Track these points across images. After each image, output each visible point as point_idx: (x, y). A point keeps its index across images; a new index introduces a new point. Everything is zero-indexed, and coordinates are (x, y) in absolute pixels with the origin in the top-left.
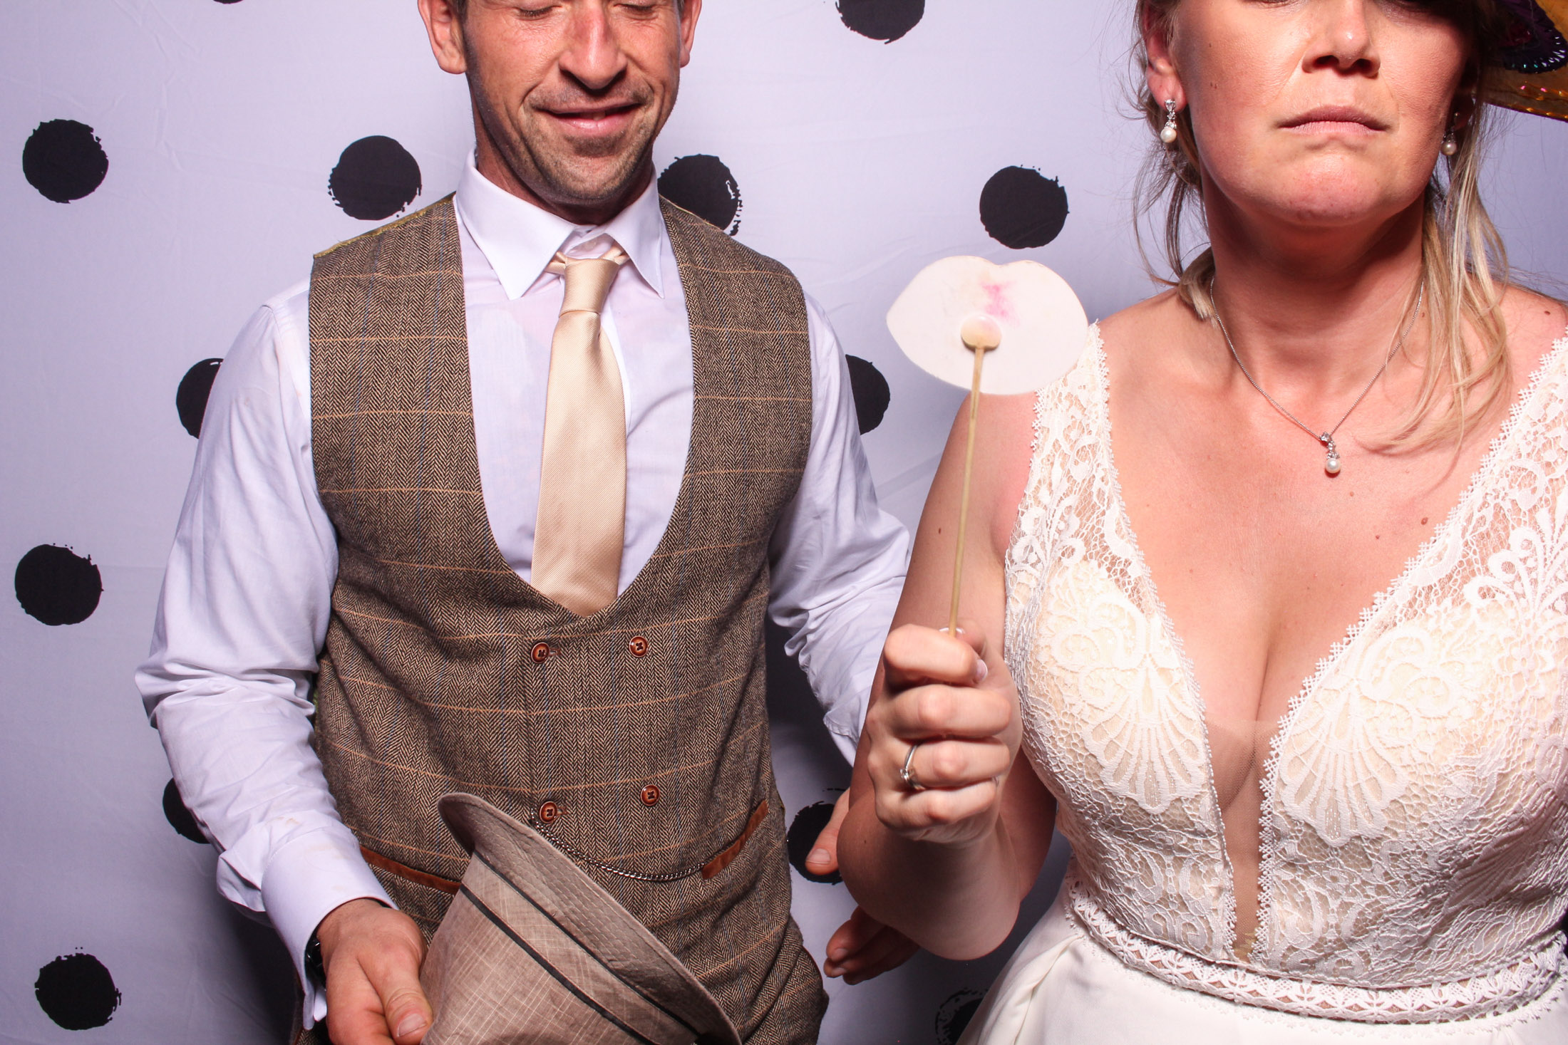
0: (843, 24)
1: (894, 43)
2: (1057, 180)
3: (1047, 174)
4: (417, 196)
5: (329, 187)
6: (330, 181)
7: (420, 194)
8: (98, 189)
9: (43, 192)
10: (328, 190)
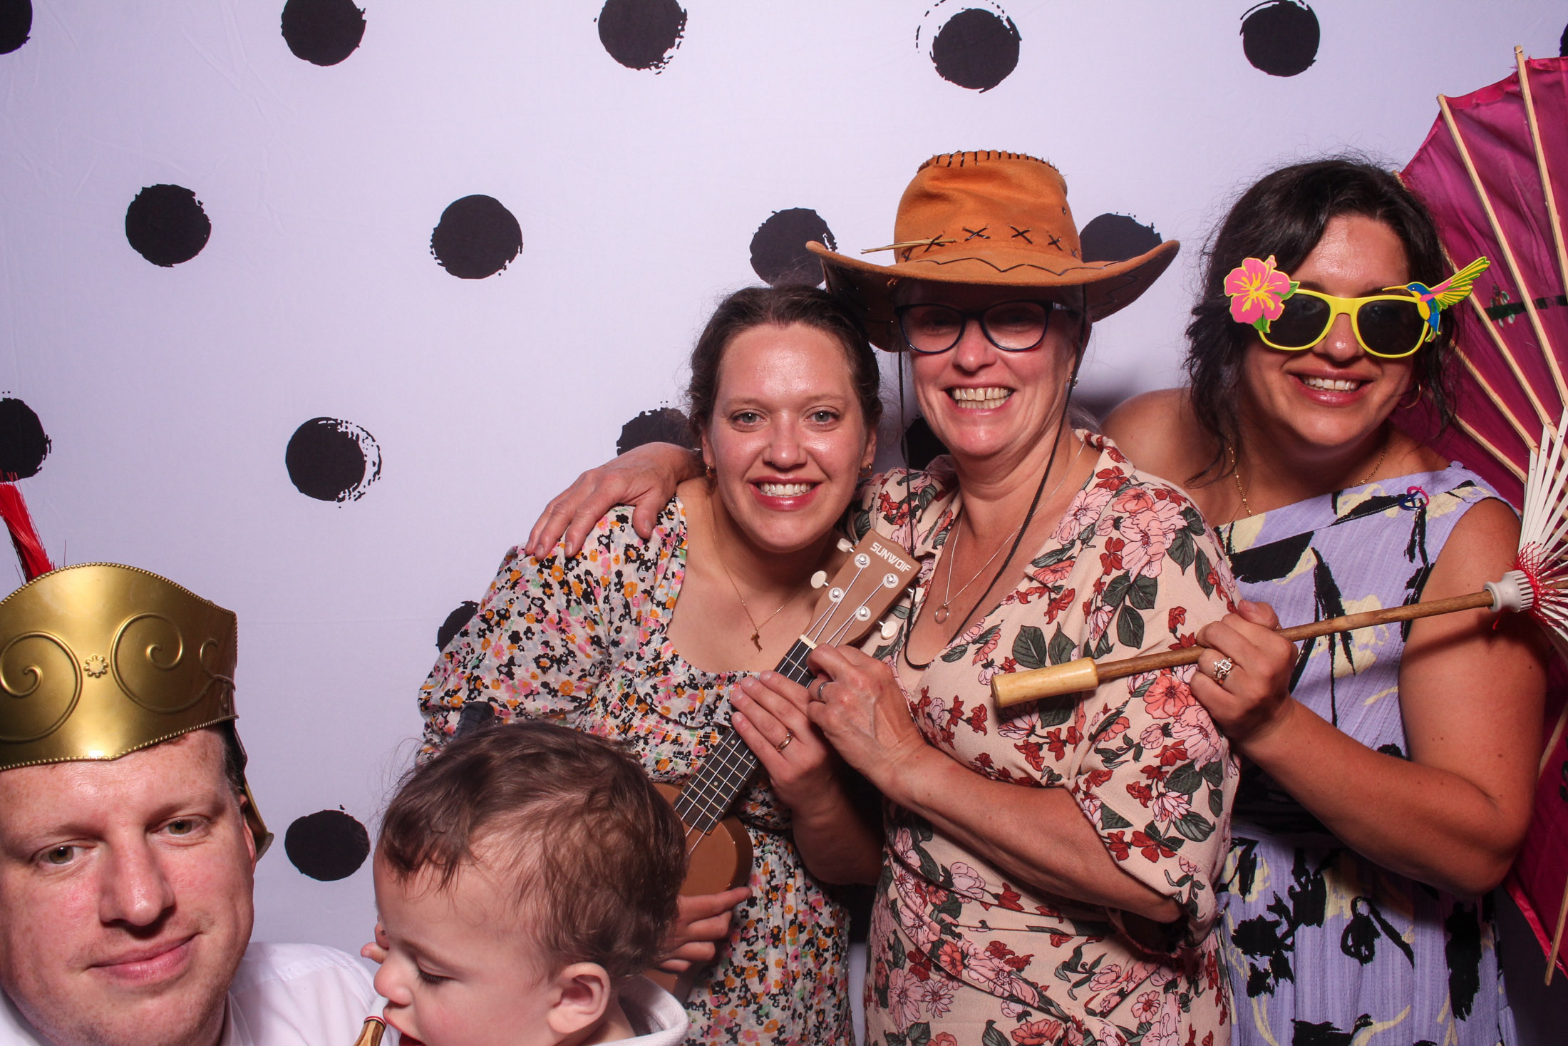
0: (938, 74)
1: (987, 92)
2: (1153, 227)
3: (1143, 221)
4: (519, 254)
5: (431, 247)
6: (432, 241)
7: (521, 252)
8: (201, 253)
9: (146, 256)
10: (430, 250)
